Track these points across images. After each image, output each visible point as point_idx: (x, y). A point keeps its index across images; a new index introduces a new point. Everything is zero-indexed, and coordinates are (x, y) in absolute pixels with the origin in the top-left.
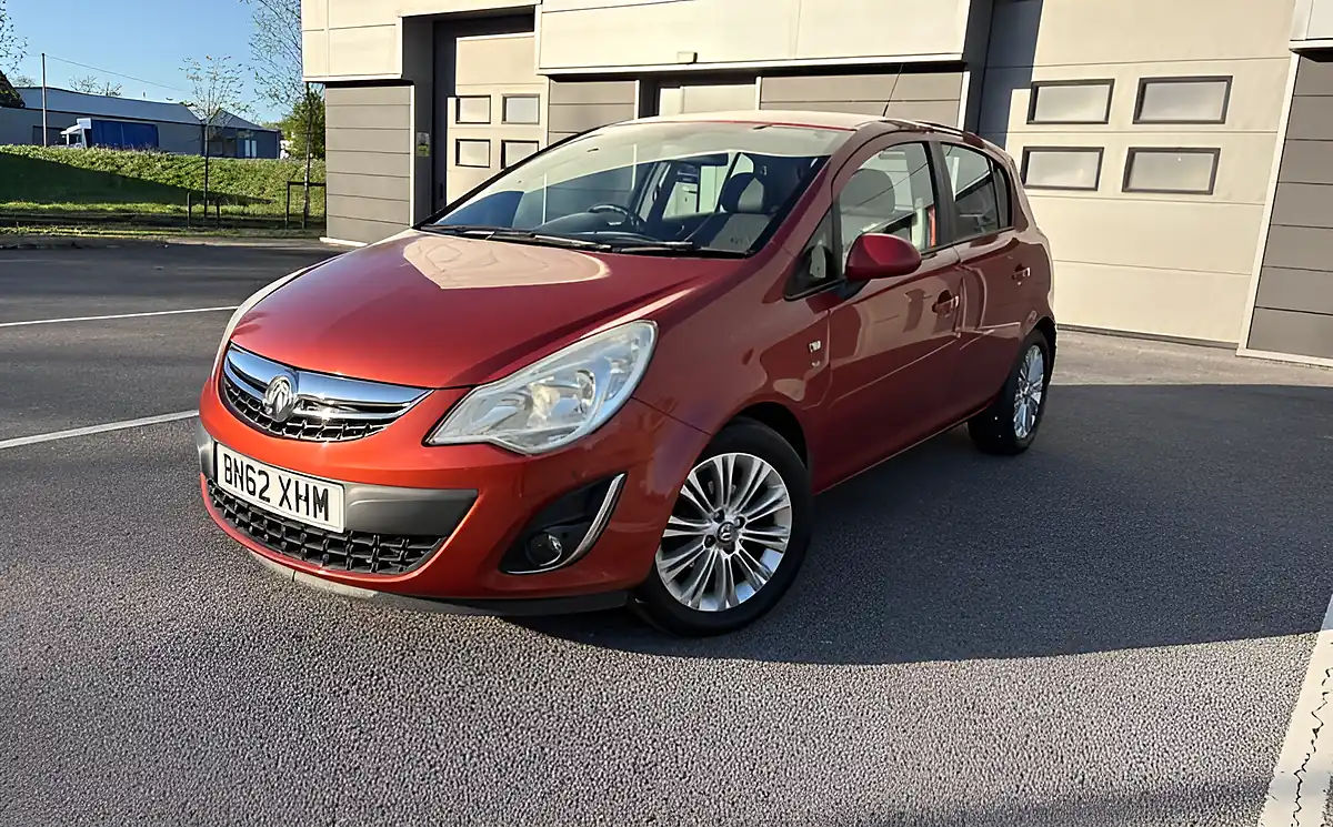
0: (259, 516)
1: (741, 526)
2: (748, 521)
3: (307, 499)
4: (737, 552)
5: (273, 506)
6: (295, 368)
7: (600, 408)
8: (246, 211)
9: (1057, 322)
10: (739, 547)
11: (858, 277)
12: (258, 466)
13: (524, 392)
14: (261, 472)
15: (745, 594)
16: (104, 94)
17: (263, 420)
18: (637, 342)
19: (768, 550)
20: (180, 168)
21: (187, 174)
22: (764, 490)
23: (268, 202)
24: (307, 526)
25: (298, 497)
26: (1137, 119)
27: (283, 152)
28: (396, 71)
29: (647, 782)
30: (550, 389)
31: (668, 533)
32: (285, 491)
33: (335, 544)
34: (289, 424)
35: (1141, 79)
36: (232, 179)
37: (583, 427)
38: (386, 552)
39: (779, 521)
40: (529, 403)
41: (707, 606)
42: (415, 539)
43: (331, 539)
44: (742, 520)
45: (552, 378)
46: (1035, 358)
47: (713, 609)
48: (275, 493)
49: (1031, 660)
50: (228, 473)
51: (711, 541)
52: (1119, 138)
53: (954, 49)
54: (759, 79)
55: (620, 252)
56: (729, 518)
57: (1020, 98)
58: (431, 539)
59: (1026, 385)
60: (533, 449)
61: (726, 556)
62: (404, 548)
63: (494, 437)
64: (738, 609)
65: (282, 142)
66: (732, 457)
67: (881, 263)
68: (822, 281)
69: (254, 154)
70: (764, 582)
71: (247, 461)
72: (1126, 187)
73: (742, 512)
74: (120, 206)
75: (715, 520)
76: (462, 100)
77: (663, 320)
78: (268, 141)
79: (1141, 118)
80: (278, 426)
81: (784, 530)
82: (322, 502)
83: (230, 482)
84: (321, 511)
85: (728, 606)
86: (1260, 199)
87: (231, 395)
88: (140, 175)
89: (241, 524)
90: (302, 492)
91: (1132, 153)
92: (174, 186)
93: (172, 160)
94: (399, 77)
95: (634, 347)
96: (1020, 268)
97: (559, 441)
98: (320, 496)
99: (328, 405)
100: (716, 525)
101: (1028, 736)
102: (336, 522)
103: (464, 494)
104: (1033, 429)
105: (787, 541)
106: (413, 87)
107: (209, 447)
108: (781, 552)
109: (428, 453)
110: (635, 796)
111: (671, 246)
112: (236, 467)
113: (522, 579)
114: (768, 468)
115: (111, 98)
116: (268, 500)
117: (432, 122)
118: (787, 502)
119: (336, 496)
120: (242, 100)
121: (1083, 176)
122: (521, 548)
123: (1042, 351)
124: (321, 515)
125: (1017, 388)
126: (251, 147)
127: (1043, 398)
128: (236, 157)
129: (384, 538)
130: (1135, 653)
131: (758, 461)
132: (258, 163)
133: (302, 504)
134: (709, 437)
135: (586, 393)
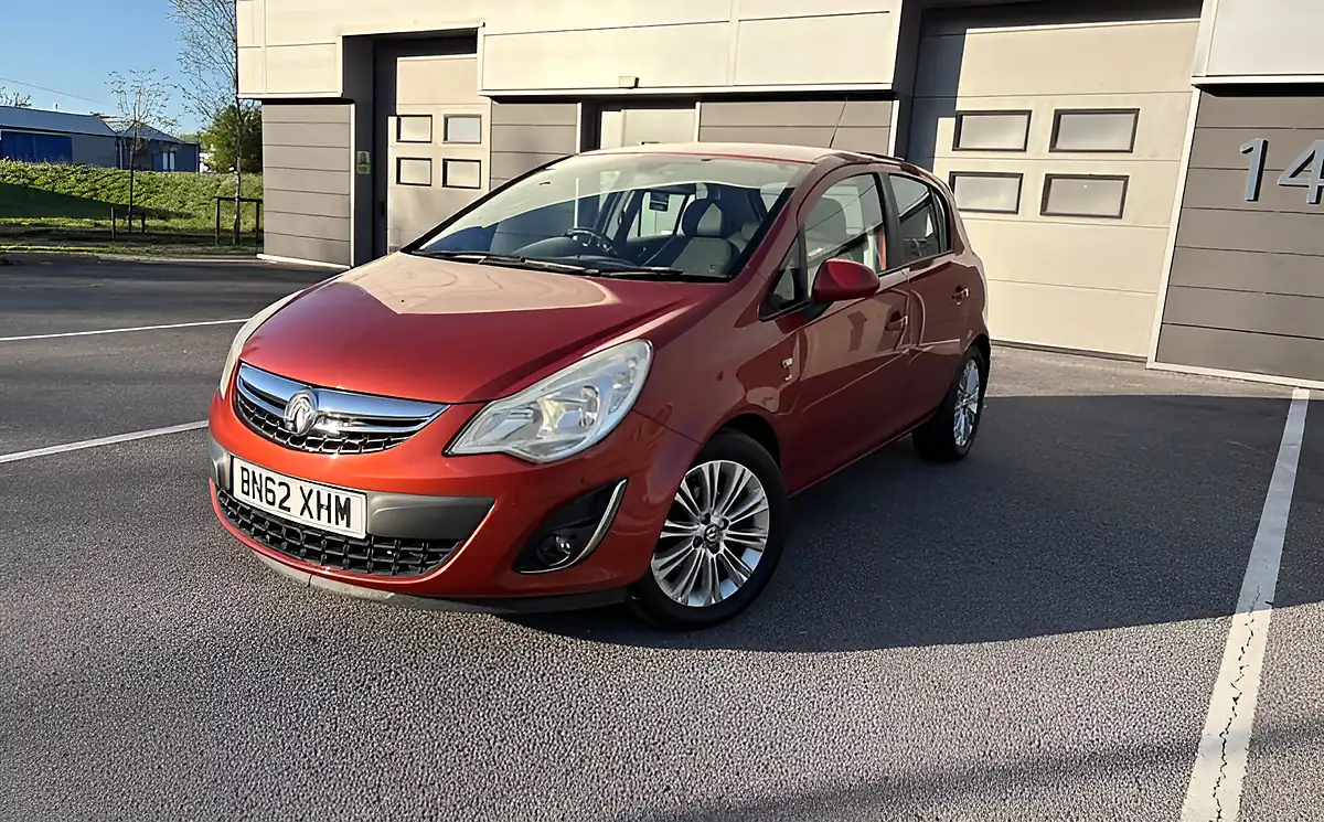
0: (276, 524)
1: (724, 528)
2: (731, 523)
3: (329, 508)
4: (721, 552)
5: (294, 515)
6: (315, 386)
7: (604, 421)
8: (169, 225)
9: (991, 338)
10: (723, 547)
11: (823, 298)
12: (278, 478)
13: (532, 406)
14: (281, 484)
15: (729, 590)
16: (13, 105)
17: (281, 434)
18: (634, 359)
19: (748, 550)
20: (96, 181)
21: (104, 187)
22: (745, 495)
23: (189, 216)
24: (329, 533)
25: (320, 506)
26: (1053, 148)
27: (202, 165)
28: (336, 90)
29: (658, 759)
30: (556, 404)
31: (664, 535)
32: (307, 501)
33: (357, 549)
34: (309, 438)
35: (1056, 111)
36: (151, 193)
37: (590, 437)
38: (405, 555)
39: (758, 523)
40: (538, 417)
41: (694, 603)
42: (434, 543)
43: (352, 545)
44: (726, 522)
45: (559, 393)
46: (972, 372)
47: (701, 605)
48: (295, 502)
49: (985, 644)
50: (245, 485)
51: (699, 541)
52: (1038, 164)
53: (885, 78)
54: (698, 104)
55: (609, 276)
56: (714, 520)
57: (946, 126)
58: (449, 543)
59: (963, 398)
60: (542, 458)
61: (711, 556)
62: (425, 552)
63: (509, 447)
64: (722, 604)
65: (201, 155)
66: (717, 464)
67: (843, 286)
68: (790, 303)
69: (172, 167)
70: (745, 579)
71: (266, 473)
72: (1044, 211)
73: (727, 514)
74: (37, 221)
75: (703, 522)
76: (402, 119)
77: (657, 339)
78: (187, 154)
79: (1058, 147)
80: (296, 440)
81: (763, 530)
82: (344, 511)
83: (248, 494)
84: (343, 519)
85: (713, 602)
86: (1165, 223)
87: (246, 411)
88: (54, 188)
89: (258, 532)
90: (324, 501)
91: (1049, 178)
92: (90, 199)
93: (87, 172)
94: (339, 95)
95: (632, 364)
96: (959, 289)
97: (568, 451)
98: (343, 505)
99: (335, 419)
100: (703, 527)
101: (989, 709)
102: (357, 529)
103: (481, 501)
104: (971, 437)
105: (765, 541)
106: (353, 106)
107: (225, 460)
108: (761, 551)
109: (447, 463)
110: (649, 770)
111: (656, 271)
112: (254, 478)
113: (532, 579)
114: (749, 474)
115: (19, 109)
116: (289, 509)
117: (372, 141)
118: (765, 505)
119: (358, 504)
120: (168, 115)
121: (1004, 200)
122: (534, 550)
123: (979, 366)
124: (343, 523)
125: (955, 400)
126: (169, 159)
127: (979, 408)
128: (153, 170)
129: (406, 542)
130: (1077, 636)
131: (740, 467)
132: (177, 176)
133: (324, 513)
134: (698, 445)
135: (591, 406)
